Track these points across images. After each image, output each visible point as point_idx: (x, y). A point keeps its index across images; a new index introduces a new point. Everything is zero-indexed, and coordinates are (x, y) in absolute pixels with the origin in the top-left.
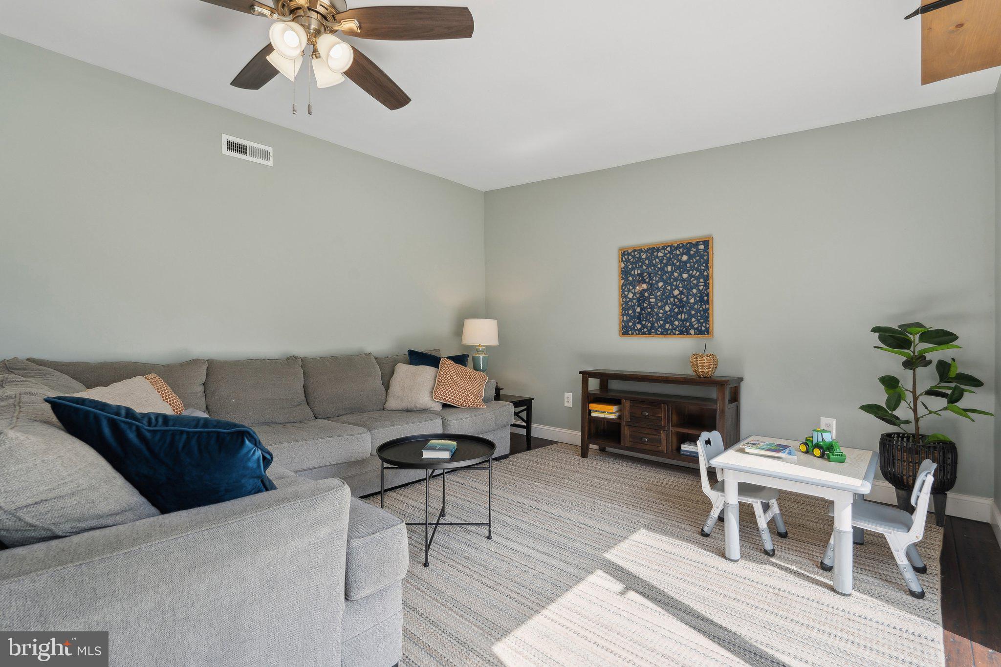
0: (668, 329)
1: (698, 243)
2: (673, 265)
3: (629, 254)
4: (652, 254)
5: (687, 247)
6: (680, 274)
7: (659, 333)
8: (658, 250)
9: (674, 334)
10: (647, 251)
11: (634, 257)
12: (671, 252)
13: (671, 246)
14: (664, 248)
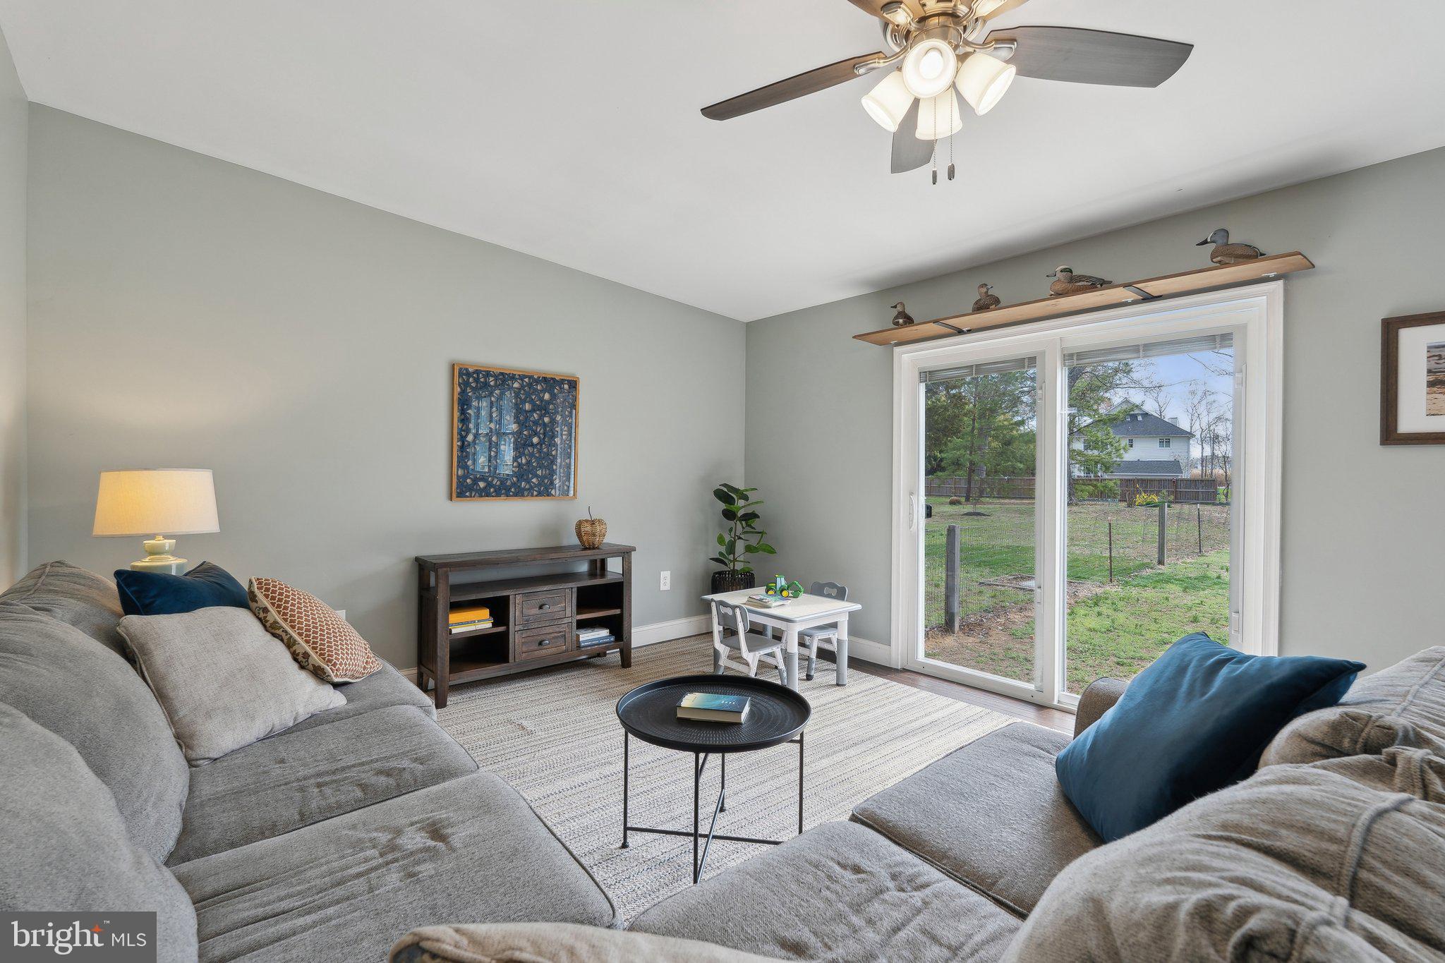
0: (524, 489)
1: (562, 381)
2: (532, 401)
3: (469, 374)
4: (504, 381)
5: (551, 382)
6: (541, 417)
7: (511, 494)
8: (513, 377)
9: (532, 496)
10: (496, 377)
11: (477, 380)
12: (530, 385)
13: (530, 377)
14: (522, 377)
